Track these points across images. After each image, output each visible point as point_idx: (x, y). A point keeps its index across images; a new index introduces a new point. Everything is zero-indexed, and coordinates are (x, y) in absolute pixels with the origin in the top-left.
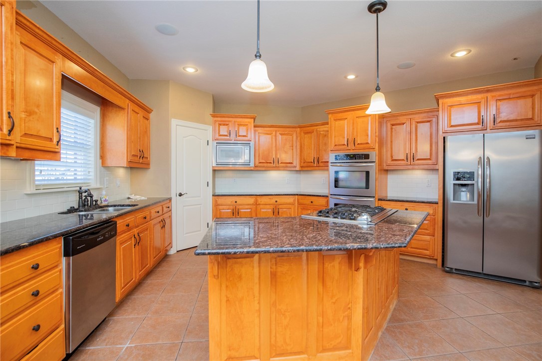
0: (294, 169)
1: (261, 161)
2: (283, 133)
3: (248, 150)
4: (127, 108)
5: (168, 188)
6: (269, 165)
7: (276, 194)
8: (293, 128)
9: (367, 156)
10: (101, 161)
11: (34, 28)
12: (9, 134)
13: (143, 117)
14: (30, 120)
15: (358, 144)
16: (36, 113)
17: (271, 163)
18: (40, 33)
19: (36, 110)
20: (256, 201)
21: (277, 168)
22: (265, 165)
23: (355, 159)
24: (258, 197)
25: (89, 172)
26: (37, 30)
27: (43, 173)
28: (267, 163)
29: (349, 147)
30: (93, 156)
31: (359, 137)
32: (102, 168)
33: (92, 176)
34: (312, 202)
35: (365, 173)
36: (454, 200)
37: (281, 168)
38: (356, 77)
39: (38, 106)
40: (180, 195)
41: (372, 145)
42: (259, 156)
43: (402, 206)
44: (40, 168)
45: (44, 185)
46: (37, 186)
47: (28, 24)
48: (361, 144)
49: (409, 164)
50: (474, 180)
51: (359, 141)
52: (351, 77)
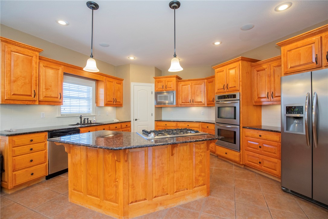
0: (203, 105)
1: (183, 101)
2: (196, 83)
3: (173, 96)
4: (104, 80)
5: (129, 116)
6: (188, 103)
7: (188, 121)
8: (202, 80)
9: (234, 96)
10: (96, 104)
11: (48, 60)
12: (34, 97)
13: (117, 83)
14: (47, 92)
15: (230, 88)
16: (50, 89)
17: (189, 102)
18: (51, 61)
19: (50, 88)
20: (177, 125)
21: (193, 105)
22: (185, 103)
23: (228, 98)
24: (178, 122)
25: (89, 109)
26: (50, 60)
27: (65, 110)
28: (187, 102)
29: (225, 90)
30: (92, 102)
31: (230, 83)
32: (97, 107)
33: (91, 110)
34: (208, 127)
35: (233, 108)
36: (287, 130)
37: (195, 105)
38: (221, 43)
39: (51, 86)
40: (136, 120)
41: (237, 88)
42: (182, 99)
43: (257, 133)
44: (64, 108)
45: (66, 114)
46: (61, 114)
47: (46, 59)
48: (232, 87)
49: (270, 100)
50: (303, 113)
51: (230, 86)
52: (217, 43)
